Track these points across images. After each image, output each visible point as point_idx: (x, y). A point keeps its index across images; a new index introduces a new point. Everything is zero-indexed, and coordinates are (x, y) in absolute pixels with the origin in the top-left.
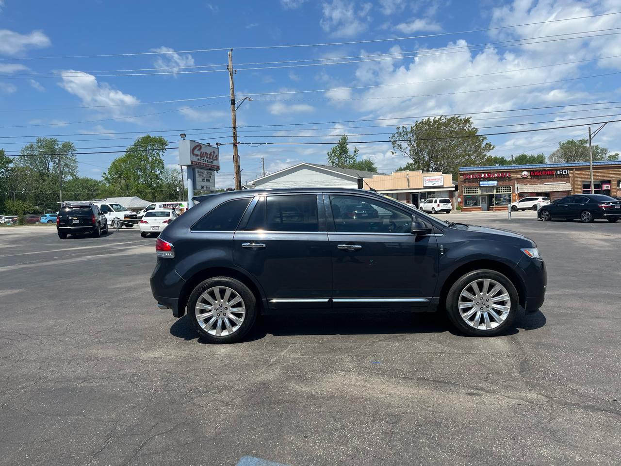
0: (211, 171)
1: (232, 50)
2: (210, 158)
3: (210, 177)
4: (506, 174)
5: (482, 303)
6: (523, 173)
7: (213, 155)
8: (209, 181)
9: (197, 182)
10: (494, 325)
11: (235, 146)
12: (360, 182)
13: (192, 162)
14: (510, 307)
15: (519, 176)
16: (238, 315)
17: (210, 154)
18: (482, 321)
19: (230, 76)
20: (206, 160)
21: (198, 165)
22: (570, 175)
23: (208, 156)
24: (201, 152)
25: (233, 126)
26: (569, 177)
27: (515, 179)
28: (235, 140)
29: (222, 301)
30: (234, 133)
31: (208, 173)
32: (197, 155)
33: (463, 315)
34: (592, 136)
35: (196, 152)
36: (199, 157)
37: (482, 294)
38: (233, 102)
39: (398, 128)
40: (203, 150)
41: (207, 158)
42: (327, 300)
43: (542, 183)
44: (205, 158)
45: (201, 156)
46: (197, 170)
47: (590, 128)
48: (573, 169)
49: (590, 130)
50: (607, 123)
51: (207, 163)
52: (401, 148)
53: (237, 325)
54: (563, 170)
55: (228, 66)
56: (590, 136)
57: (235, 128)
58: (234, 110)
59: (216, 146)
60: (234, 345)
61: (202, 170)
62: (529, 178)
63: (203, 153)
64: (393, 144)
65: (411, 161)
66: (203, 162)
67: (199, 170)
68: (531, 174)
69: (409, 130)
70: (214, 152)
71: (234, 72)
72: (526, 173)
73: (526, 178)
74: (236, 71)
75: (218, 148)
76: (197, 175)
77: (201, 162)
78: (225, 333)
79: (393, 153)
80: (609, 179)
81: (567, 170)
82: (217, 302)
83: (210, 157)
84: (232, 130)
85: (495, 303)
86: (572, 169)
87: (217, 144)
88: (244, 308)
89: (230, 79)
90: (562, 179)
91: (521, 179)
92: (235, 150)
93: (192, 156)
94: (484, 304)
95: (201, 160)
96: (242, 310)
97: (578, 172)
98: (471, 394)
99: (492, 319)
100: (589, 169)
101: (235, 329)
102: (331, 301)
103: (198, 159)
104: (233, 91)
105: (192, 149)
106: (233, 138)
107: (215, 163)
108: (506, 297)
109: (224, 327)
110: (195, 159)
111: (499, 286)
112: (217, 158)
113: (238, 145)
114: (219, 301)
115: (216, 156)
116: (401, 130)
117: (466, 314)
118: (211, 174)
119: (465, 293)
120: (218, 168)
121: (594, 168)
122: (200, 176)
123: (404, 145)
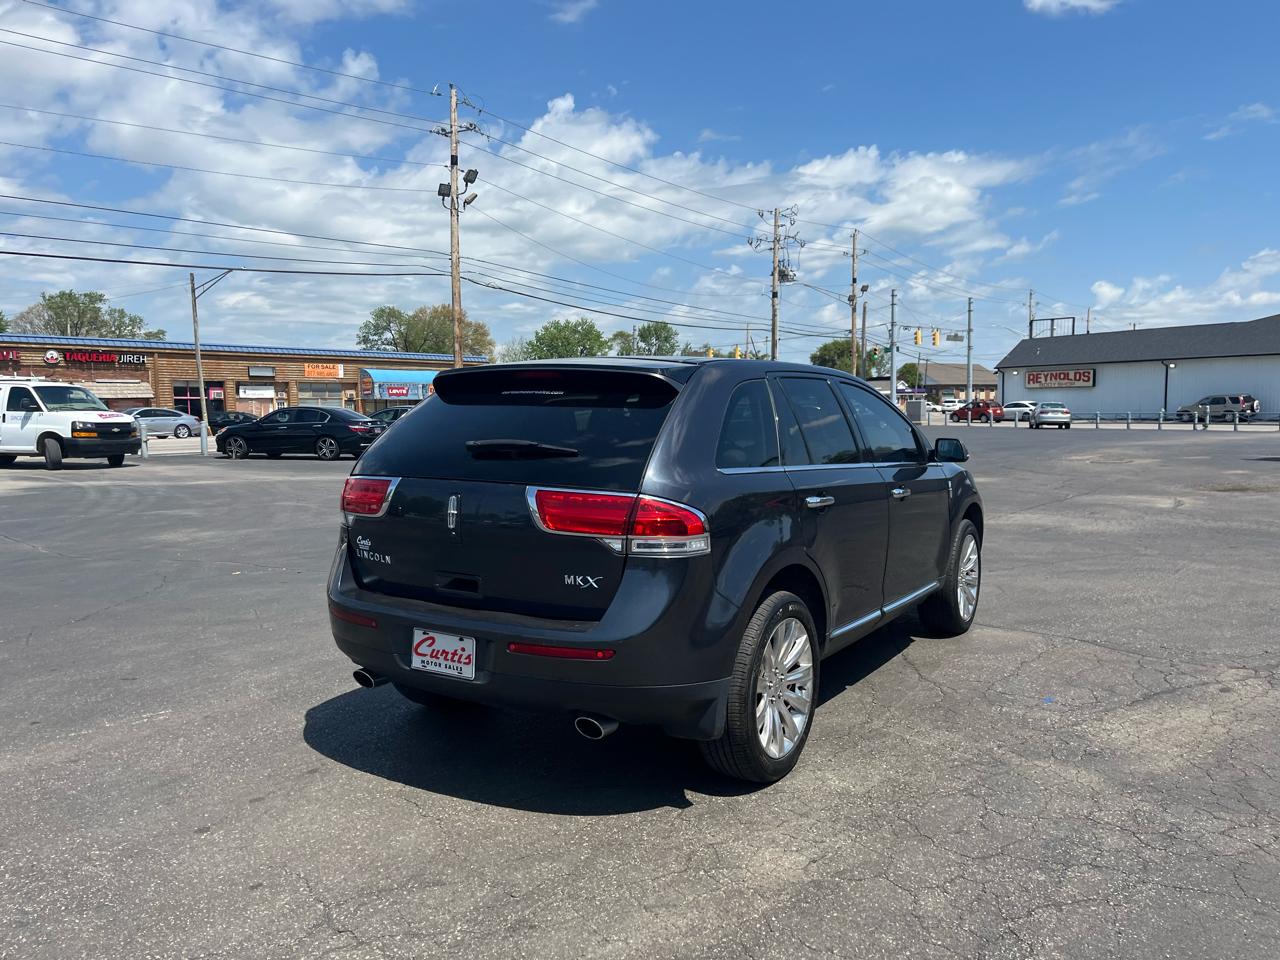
4: (8, 354)
6: (49, 355)
14: (977, 577)
15: (37, 359)
22: (148, 366)
26: (147, 370)
27: (29, 366)
34: (197, 294)
42: (878, 613)
43: (90, 379)
47: (192, 275)
48: (154, 353)
49: (193, 280)
50: (231, 270)
54: (133, 353)
56: (193, 291)
62: (62, 367)
68: (65, 357)
72: (55, 354)
73: (55, 365)
80: (220, 379)
81: (143, 354)
86: (151, 354)
90: (134, 373)
91: (44, 367)
97: (164, 361)
100: (193, 356)
102: (883, 613)
121: (203, 357)
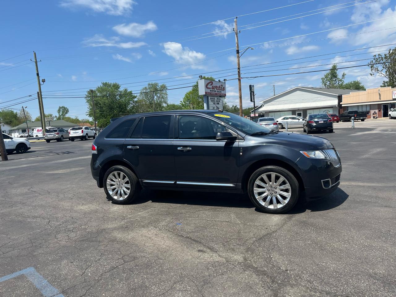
0: (220, 98)
1: (237, 18)
2: (219, 90)
3: (220, 101)
5: (272, 190)
7: (221, 87)
8: (218, 104)
9: (210, 106)
10: (280, 206)
11: (239, 80)
12: (340, 98)
13: (206, 93)
14: (291, 194)
16: (128, 189)
17: (219, 87)
18: (271, 202)
19: (236, 35)
20: (216, 91)
21: (211, 94)
23: (218, 88)
24: (213, 86)
25: (238, 67)
28: (239, 76)
29: (120, 179)
30: (239, 71)
31: (217, 99)
32: (210, 88)
33: (257, 197)
35: (209, 86)
36: (211, 89)
37: (271, 183)
38: (238, 52)
39: (375, 56)
40: (214, 84)
41: (217, 89)
42: (173, 182)
44: (216, 90)
45: (212, 89)
46: (209, 98)
51: (216, 92)
52: (378, 70)
53: (127, 194)
55: (234, 29)
57: (239, 68)
58: (239, 57)
59: (224, 82)
60: (124, 206)
61: (213, 97)
63: (214, 86)
64: (371, 68)
65: (387, 80)
66: (214, 92)
67: (211, 97)
69: (383, 56)
70: (222, 85)
71: (238, 32)
74: (240, 31)
75: (225, 83)
76: (210, 101)
77: (213, 92)
78: (121, 199)
79: (371, 75)
82: (117, 180)
83: (219, 88)
84: (237, 70)
85: (282, 190)
87: (224, 80)
88: (130, 184)
89: (236, 37)
92: (239, 82)
93: (206, 89)
94: (273, 191)
95: (212, 91)
96: (129, 186)
98: (199, 251)
99: (278, 202)
101: (126, 197)
102: (175, 183)
103: (211, 91)
104: (238, 45)
105: (206, 85)
106: (238, 75)
107: (223, 92)
108: (288, 186)
109: (121, 195)
110: (209, 91)
111: (282, 179)
112: (224, 89)
113: (241, 80)
114: (118, 180)
115: (224, 88)
116: (377, 57)
117: (259, 197)
118: (220, 99)
119: (258, 182)
120: (225, 95)
122: (212, 101)
123: (380, 67)
